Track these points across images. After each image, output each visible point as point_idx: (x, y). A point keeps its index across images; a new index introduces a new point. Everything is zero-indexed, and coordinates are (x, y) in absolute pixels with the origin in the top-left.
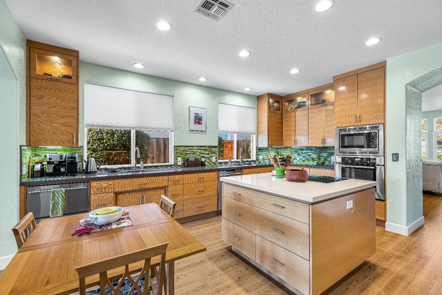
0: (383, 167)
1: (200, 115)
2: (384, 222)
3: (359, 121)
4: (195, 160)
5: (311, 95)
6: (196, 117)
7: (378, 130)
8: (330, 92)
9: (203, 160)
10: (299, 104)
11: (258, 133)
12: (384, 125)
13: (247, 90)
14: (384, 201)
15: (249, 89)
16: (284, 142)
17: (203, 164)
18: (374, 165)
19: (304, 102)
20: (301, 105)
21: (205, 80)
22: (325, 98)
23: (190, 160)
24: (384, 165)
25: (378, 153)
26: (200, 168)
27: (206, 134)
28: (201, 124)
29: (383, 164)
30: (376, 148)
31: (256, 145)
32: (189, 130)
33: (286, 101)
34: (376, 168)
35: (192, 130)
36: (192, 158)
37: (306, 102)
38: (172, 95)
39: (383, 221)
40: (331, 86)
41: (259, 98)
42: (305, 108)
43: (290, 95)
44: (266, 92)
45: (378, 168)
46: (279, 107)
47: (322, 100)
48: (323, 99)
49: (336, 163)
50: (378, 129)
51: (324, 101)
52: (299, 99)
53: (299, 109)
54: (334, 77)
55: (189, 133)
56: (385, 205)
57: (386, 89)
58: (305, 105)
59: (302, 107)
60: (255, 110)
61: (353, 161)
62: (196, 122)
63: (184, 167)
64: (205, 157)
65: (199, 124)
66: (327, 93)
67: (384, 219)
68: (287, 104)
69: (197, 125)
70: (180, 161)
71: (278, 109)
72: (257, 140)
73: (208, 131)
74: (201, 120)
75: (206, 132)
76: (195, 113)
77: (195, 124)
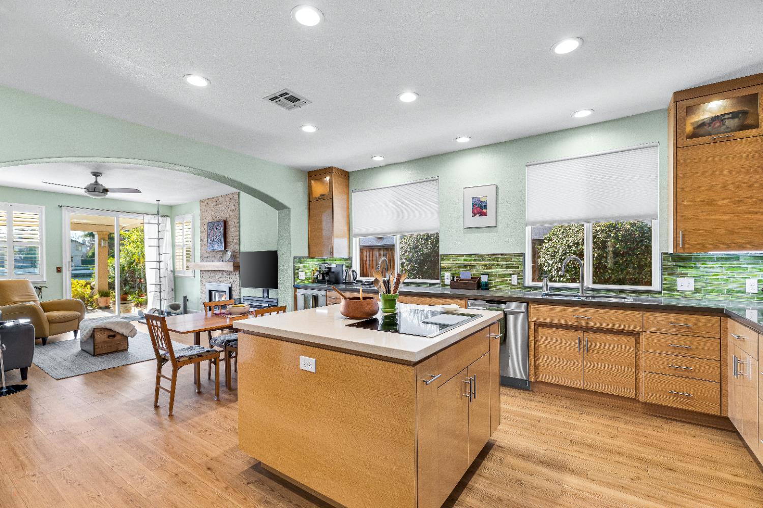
1: (483, 200)
6: (474, 204)
9: (484, 278)
23: (463, 277)
27: (497, 231)
28: (485, 214)
32: (463, 228)
35: (469, 228)
36: (465, 274)
38: (437, 178)
55: (464, 233)
60: (660, 151)
62: (476, 212)
64: (488, 274)
65: (481, 215)
69: (477, 217)
70: (448, 279)
73: (500, 226)
74: (485, 207)
75: (496, 228)
76: (473, 198)
77: (475, 216)
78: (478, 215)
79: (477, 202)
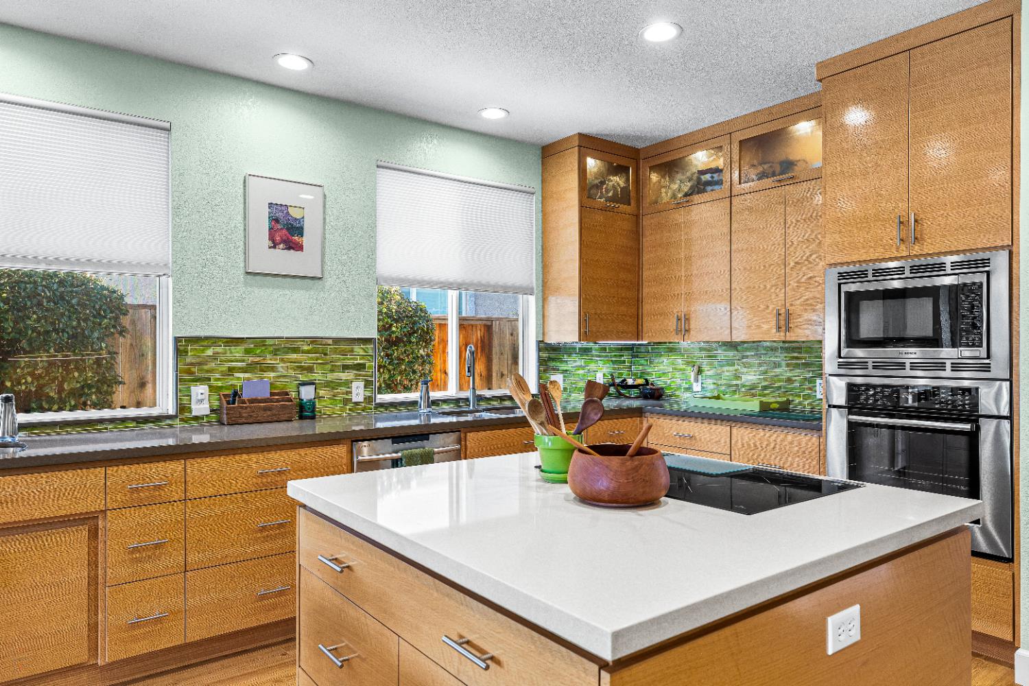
0: (1006, 424)
1: (295, 213)
2: (1012, 646)
3: (916, 238)
4: (272, 394)
5: (740, 141)
6: (274, 220)
7: (988, 273)
8: (809, 130)
9: (307, 393)
10: (699, 179)
11: (546, 289)
12: (1011, 253)
13: (492, 116)
14: (1010, 560)
15: (502, 114)
16: (647, 324)
17: (306, 412)
18: (972, 415)
19: (718, 171)
20: (703, 184)
21: (302, 65)
22: (795, 153)
23: (246, 396)
24: (1010, 418)
25: (987, 368)
26: (293, 429)
27: (323, 289)
28: (299, 247)
29: (1005, 411)
30: (981, 346)
31: (537, 337)
32: (242, 271)
33: (652, 168)
34: (978, 428)
35: (260, 274)
36: (254, 386)
37: (721, 171)
39: (1007, 642)
40: (812, 108)
41: (548, 152)
42: (718, 192)
43: (668, 142)
44: (571, 130)
45: (988, 429)
46: (625, 190)
47: (781, 163)
48: (783, 158)
49: (829, 406)
50: (987, 269)
51: (788, 165)
52: (701, 159)
53: (697, 198)
54: (821, 66)
55: (245, 285)
56: (1014, 579)
57: (1019, 107)
58: (720, 183)
59: (709, 188)
60: (535, 202)
61: (890, 402)
62: (278, 238)
63: (221, 423)
64: (313, 384)
65: (289, 248)
66: (798, 133)
67: (1009, 638)
68: (654, 177)
70: (201, 400)
71: (623, 197)
72: (544, 316)
73: (329, 281)
74: (300, 231)
75: (320, 282)
76: (270, 205)
77: (274, 247)
78: (281, 246)
79: (279, 215)
